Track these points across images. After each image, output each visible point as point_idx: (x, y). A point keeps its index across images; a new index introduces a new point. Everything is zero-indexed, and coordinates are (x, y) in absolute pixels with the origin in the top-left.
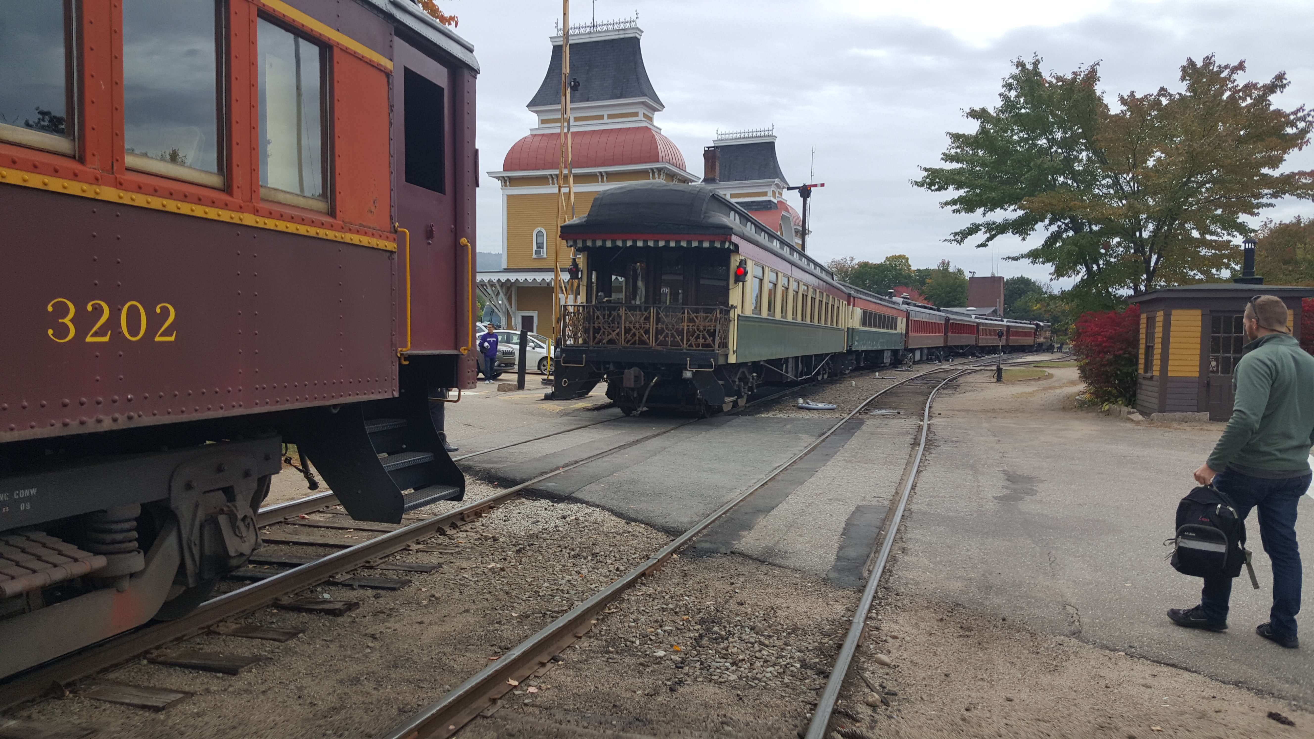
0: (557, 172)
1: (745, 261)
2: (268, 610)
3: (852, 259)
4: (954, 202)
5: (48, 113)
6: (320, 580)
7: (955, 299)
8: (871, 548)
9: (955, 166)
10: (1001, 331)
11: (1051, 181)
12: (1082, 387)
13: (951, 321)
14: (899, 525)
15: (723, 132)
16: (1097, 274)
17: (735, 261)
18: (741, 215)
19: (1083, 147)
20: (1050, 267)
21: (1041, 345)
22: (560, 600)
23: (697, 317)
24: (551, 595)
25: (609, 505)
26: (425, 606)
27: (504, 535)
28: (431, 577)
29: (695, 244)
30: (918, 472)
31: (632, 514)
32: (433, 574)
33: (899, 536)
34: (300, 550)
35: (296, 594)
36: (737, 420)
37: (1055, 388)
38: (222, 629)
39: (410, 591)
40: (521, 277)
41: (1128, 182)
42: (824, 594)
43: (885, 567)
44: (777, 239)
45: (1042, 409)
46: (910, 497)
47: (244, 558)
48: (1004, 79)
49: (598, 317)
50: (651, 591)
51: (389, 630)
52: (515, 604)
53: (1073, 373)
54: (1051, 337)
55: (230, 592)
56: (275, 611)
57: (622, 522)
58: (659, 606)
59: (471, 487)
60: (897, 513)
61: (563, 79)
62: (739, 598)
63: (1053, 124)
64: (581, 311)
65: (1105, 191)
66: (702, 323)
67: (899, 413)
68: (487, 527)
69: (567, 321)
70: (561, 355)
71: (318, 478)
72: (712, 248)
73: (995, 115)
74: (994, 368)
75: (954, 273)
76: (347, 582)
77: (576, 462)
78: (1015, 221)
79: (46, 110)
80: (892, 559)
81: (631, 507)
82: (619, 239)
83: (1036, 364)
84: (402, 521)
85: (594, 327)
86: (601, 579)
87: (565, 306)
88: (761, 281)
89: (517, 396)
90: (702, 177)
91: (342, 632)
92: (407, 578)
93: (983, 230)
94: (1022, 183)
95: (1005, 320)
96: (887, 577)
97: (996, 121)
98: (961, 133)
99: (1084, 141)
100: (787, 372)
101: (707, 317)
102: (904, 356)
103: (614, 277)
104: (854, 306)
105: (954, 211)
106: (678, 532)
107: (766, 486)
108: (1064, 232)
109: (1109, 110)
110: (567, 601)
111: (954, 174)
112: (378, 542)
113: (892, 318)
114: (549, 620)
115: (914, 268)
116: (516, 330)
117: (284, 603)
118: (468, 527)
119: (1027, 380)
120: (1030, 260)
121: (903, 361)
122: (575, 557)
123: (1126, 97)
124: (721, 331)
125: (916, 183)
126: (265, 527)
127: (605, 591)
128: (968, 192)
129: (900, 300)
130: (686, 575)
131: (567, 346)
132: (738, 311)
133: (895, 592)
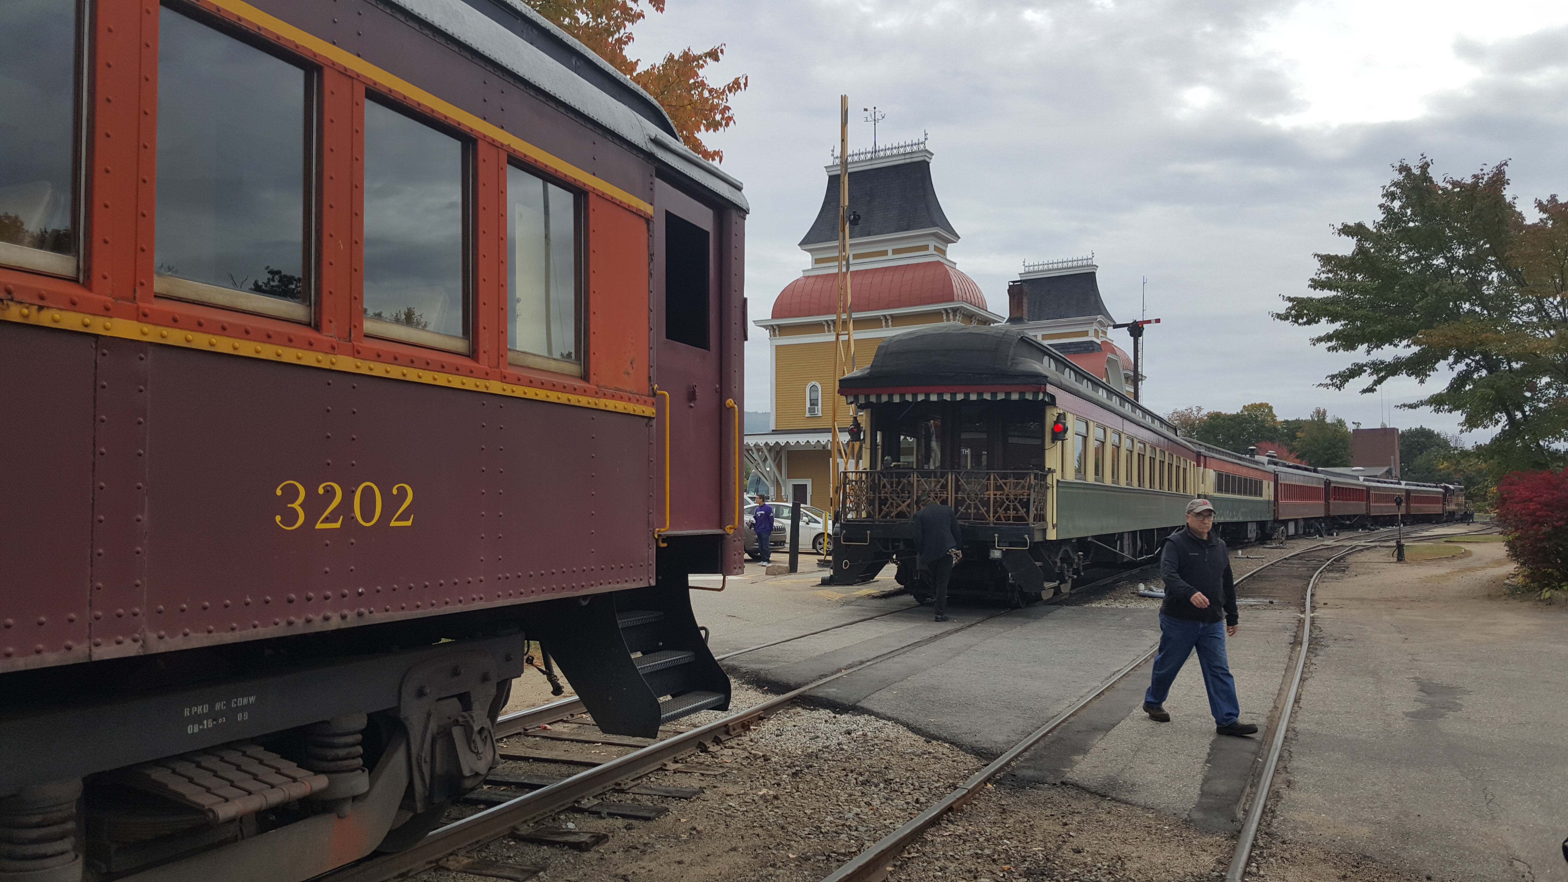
0: (834, 317)
1: (1064, 414)
2: (505, 842)
3: (1199, 409)
4: (1329, 338)
5: (278, 272)
6: (564, 805)
7: (1336, 456)
8: (1246, 780)
9: (1327, 293)
10: (1399, 497)
11: (1453, 308)
12: (1511, 567)
13: (1332, 485)
14: (1282, 751)
15: (1031, 264)
16: (1522, 424)
17: (1051, 416)
18: (1057, 360)
19: (1492, 266)
20: (1459, 416)
21: (1452, 514)
22: (847, 839)
23: (1005, 484)
24: (836, 832)
25: (903, 718)
26: (685, 841)
27: (777, 754)
28: (691, 804)
29: (1001, 396)
30: (1302, 680)
31: (933, 730)
32: (694, 801)
33: (1281, 764)
34: (541, 768)
35: (536, 822)
36: (1060, 610)
37: (1475, 569)
38: (452, 864)
39: (667, 821)
40: (792, 439)
41: (1556, 307)
42: (1187, 840)
43: (1265, 806)
44: (1104, 388)
45: (1460, 597)
46: (1293, 713)
47: (481, 778)
48: (1384, 187)
49: (884, 486)
50: (960, 831)
51: (643, 871)
52: (792, 843)
53: (1497, 549)
54: (1466, 503)
55: (463, 818)
56: (512, 843)
57: (921, 740)
58: (972, 851)
59: (737, 692)
60: (1277, 734)
61: (841, 213)
62: (1075, 843)
63: (1451, 239)
64: (864, 479)
65: (1525, 319)
66: (1013, 491)
67: (1271, 603)
68: (756, 743)
69: (848, 491)
70: (841, 533)
71: (563, 681)
72: (1023, 401)
73: (1375, 230)
74: (1393, 543)
75: (1333, 424)
76: (594, 809)
77: (862, 663)
78: (1410, 359)
79: (275, 269)
80: (1275, 795)
81: (931, 721)
82: (908, 393)
83: (1449, 539)
84: (659, 734)
85: (880, 497)
86: (897, 812)
87: (845, 473)
88: (1085, 438)
89: (789, 580)
90: (1007, 316)
91: (588, 870)
92: (663, 805)
93: (1369, 371)
94: (1415, 312)
95: (1403, 483)
96: (1269, 819)
97: (1377, 238)
98: (1332, 254)
99: (1493, 259)
100: (1122, 550)
101: (1018, 484)
102: (1274, 529)
103: (902, 437)
104: (1205, 467)
105: (1329, 349)
106: (992, 754)
107: (1103, 697)
108: (1474, 371)
109: (1523, 219)
110: (856, 841)
111: (1327, 304)
112: (630, 759)
113: (1256, 482)
114: (834, 864)
115: (1280, 419)
116: (787, 501)
117: (522, 833)
118: (733, 743)
119: (1437, 559)
120: (1432, 408)
121: (1273, 535)
122: (863, 783)
123: (1545, 203)
124: (1037, 500)
125: (1279, 316)
126: (502, 739)
127: (903, 829)
128: (1346, 325)
129: (1264, 459)
130: (1004, 811)
131: (848, 521)
132: (1057, 476)
133: (1280, 840)
